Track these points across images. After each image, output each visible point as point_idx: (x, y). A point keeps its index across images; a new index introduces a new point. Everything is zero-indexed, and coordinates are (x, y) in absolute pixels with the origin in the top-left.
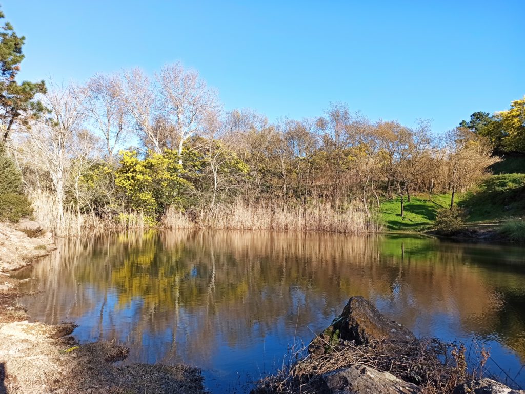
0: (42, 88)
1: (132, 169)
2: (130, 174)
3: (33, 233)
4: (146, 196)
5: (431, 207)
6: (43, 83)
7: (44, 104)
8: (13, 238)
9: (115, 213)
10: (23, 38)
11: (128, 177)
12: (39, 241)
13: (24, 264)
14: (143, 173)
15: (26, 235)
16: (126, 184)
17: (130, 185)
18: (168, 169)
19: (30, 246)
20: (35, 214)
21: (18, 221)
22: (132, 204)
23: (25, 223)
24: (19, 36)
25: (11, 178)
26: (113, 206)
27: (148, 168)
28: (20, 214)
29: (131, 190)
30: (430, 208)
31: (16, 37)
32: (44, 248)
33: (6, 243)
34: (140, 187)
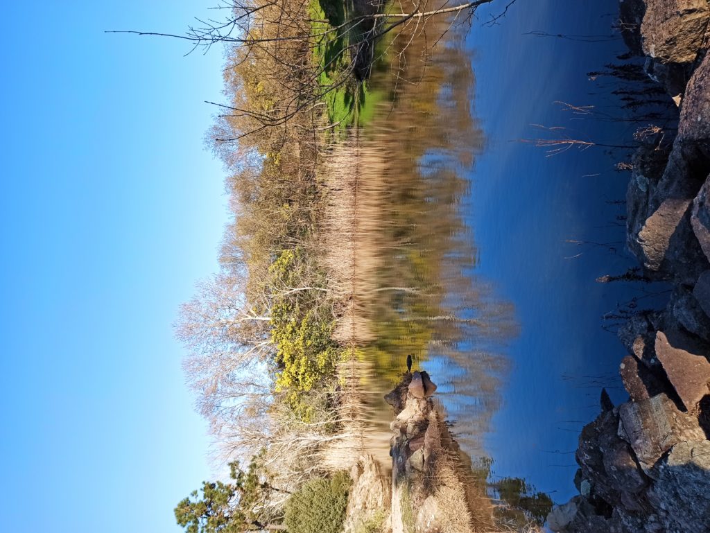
0: (233, 465)
1: (295, 375)
2: (300, 377)
3: (361, 470)
4: (321, 359)
5: (327, 47)
6: (230, 464)
7: (249, 463)
8: (365, 483)
9: (338, 389)
10: (204, 483)
11: (303, 378)
12: (366, 466)
13: (380, 480)
14: (299, 366)
15: (362, 475)
16: (309, 380)
17: (310, 376)
18: (292, 339)
19: (369, 474)
20: (347, 469)
21: (352, 480)
22: (330, 371)
23: (354, 475)
24: (203, 486)
25: (320, 486)
26: (332, 391)
27: (294, 360)
28: (347, 479)
29: (315, 375)
30: (329, 48)
31: (205, 488)
32: (371, 465)
33: (367, 488)
34: (313, 367)
